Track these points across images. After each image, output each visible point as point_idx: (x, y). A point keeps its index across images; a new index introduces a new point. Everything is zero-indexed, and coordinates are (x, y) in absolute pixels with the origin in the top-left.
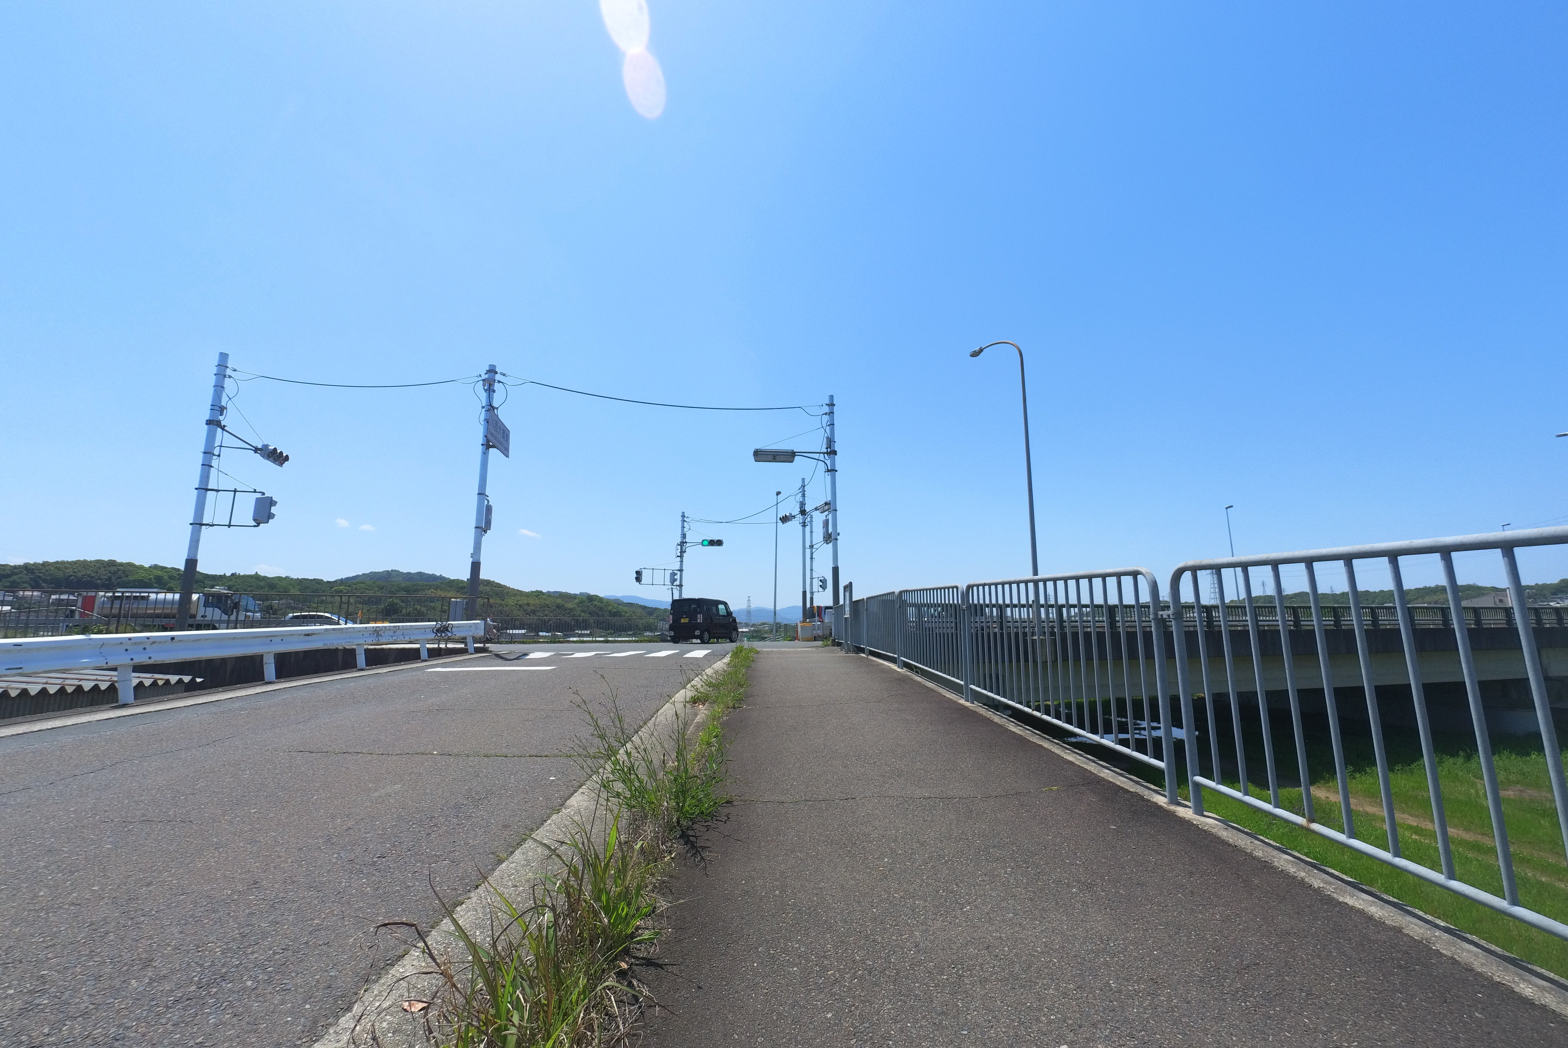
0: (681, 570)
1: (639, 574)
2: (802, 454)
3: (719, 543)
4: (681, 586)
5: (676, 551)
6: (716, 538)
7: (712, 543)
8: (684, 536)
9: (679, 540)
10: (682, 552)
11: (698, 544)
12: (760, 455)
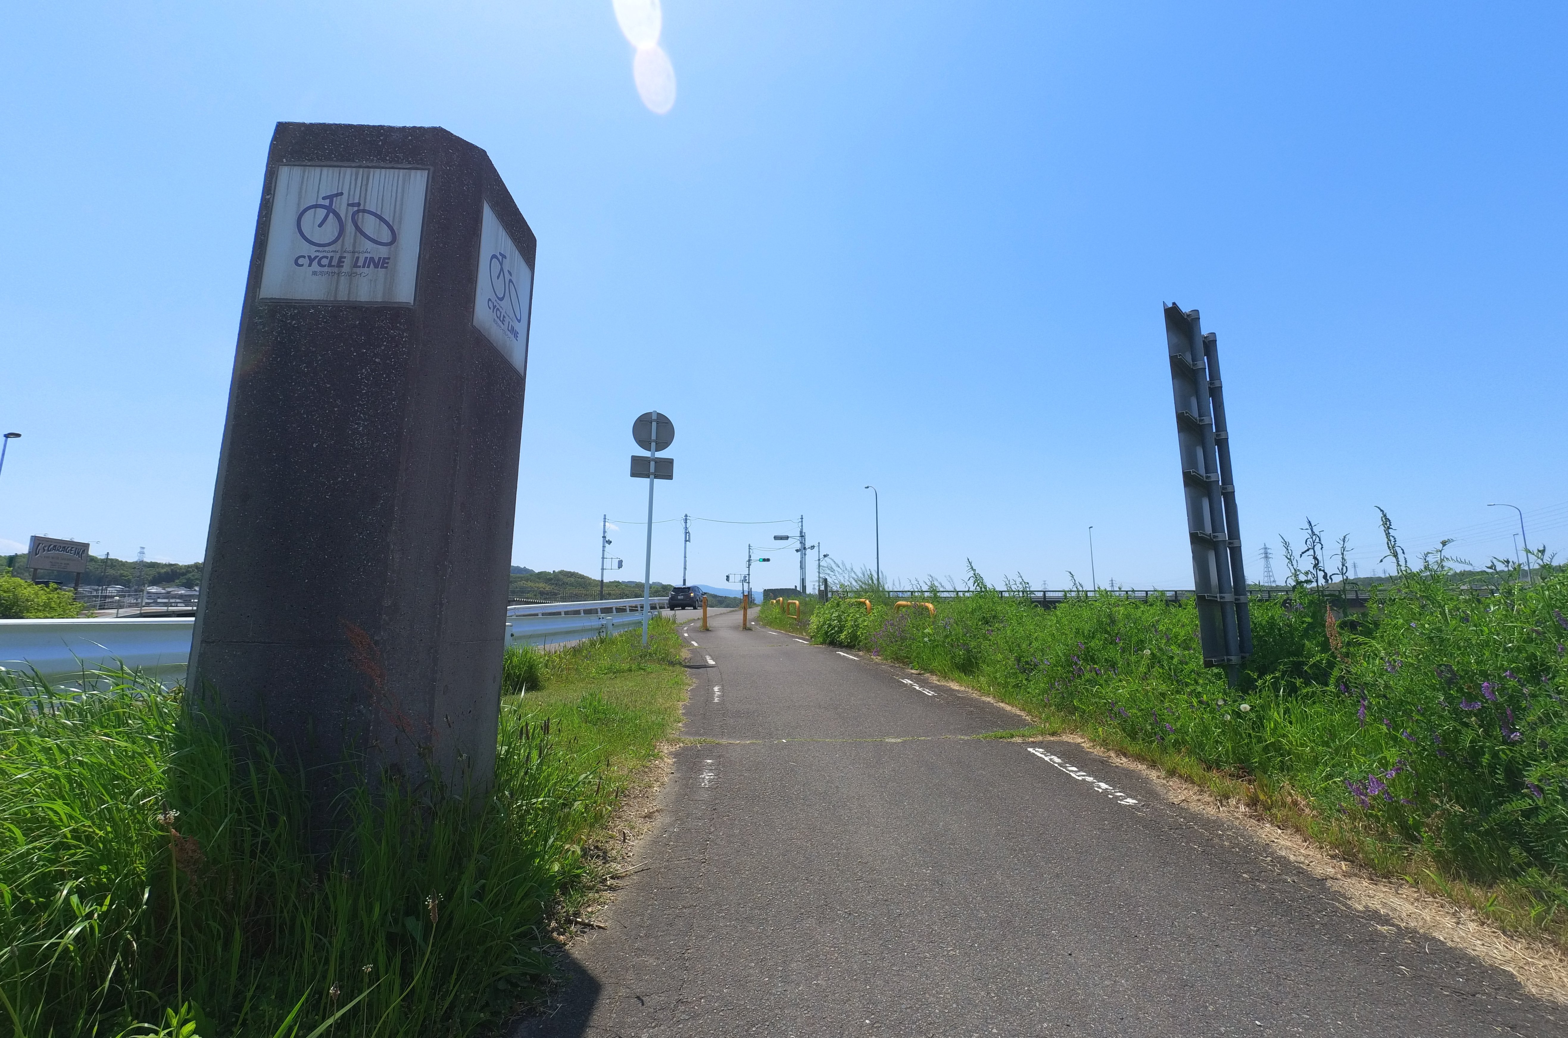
0: (749, 575)
1: (728, 577)
2: (791, 537)
3: (768, 560)
4: (749, 583)
5: (746, 564)
6: (766, 558)
7: (764, 560)
8: (750, 556)
9: (747, 559)
10: (749, 565)
11: (757, 560)
12: (776, 538)
